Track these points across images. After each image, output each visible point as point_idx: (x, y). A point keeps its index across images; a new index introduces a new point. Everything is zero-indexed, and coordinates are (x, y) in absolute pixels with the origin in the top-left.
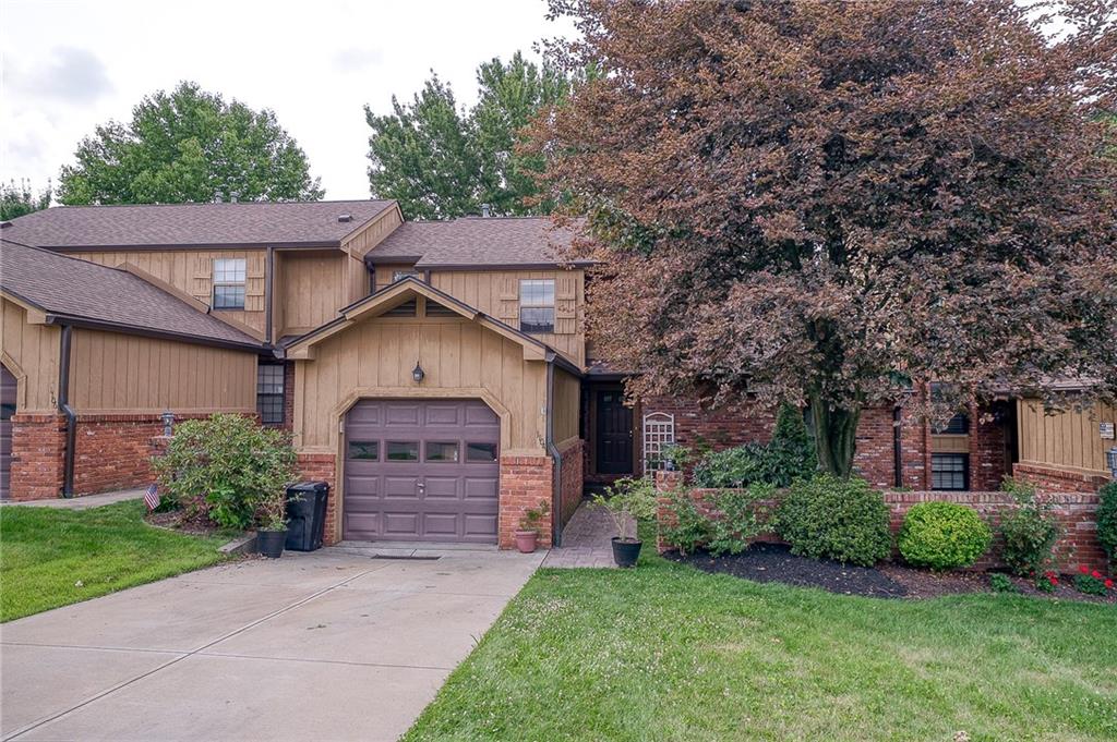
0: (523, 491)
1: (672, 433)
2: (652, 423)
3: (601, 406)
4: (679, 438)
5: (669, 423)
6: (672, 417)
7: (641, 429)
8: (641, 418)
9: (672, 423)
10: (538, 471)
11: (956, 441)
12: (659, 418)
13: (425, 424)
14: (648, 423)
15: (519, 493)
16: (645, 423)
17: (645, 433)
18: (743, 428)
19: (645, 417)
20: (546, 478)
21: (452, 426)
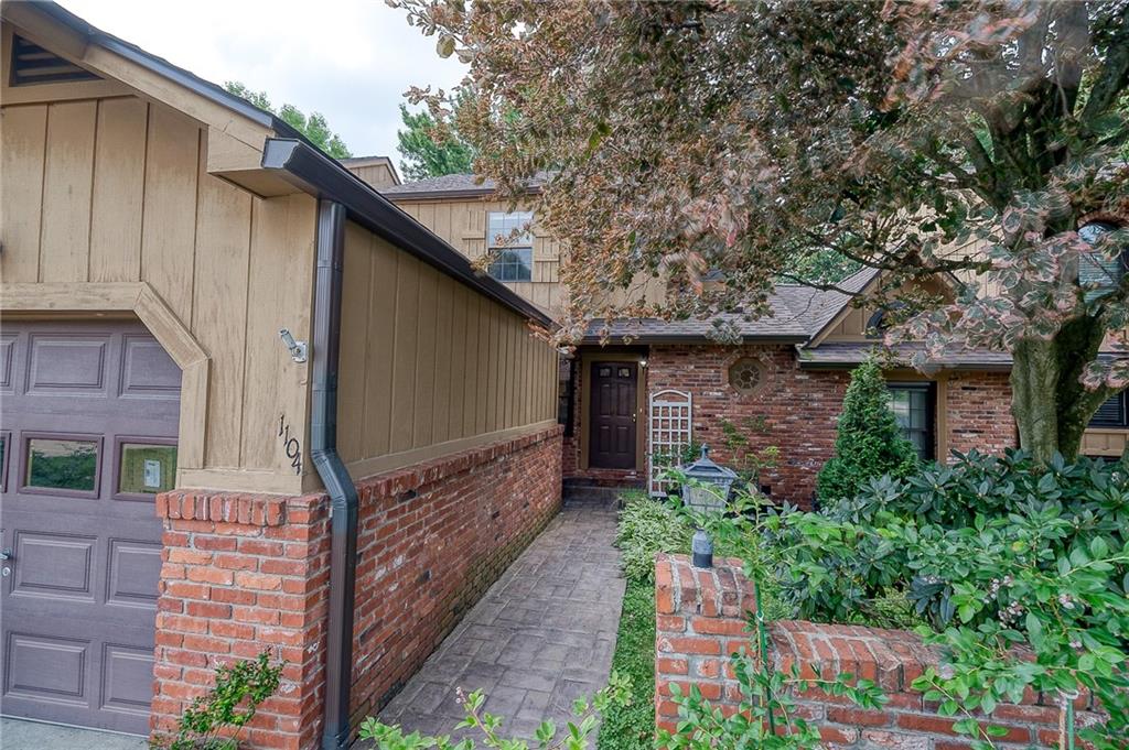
0: (221, 605)
1: (689, 418)
2: (661, 403)
3: (596, 381)
4: (699, 425)
5: (685, 404)
6: (689, 396)
7: (647, 413)
8: (647, 397)
9: (689, 404)
10: (266, 542)
11: (1111, 439)
12: (672, 397)
13: (26, 388)
14: (656, 404)
15: (208, 611)
16: (652, 404)
17: (651, 418)
18: (791, 414)
19: (651, 396)
20: (289, 569)
21: (88, 394)
